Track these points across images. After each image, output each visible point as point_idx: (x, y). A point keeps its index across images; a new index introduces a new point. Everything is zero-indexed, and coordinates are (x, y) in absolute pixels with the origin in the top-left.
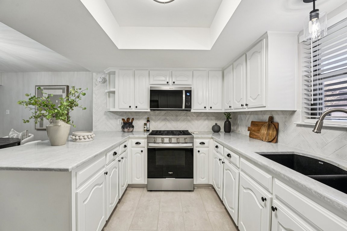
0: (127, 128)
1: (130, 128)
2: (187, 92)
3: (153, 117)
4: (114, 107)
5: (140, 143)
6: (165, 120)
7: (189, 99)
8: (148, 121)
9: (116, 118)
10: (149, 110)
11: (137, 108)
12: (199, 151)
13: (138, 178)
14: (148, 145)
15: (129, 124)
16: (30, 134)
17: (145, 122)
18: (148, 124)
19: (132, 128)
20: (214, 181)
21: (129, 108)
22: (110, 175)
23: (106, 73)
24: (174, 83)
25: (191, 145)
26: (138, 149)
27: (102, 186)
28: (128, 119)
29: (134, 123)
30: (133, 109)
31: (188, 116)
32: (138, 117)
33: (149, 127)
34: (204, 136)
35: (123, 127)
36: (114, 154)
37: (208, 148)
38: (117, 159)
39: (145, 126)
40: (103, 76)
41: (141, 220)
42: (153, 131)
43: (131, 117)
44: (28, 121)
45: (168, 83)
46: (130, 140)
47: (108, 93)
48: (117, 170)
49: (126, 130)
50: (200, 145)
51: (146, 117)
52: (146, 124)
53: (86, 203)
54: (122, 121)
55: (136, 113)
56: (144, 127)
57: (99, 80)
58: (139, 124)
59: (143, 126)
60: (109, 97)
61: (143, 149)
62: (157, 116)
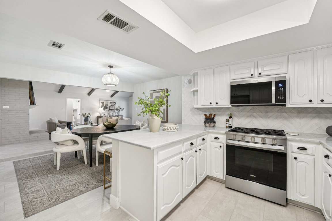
0: (208, 123)
1: (211, 123)
2: (277, 83)
3: (237, 114)
4: (197, 104)
5: (219, 139)
6: (251, 116)
7: (282, 91)
8: (231, 117)
9: (200, 114)
10: (230, 106)
11: (218, 104)
12: (296, 158)
13: (217, 172)
14: (226, 141)
15: (211, 120)
16: (145, 124)
17: (228, 118)
18: (230, 120)
19: (213, 123)
20: (323, 204)
21: (210, 104)
22: (187, 161)
23: (191, 74)
24: (260, 74)
25: (282, 148)
26: (217, 144)
27: (178, 168)
28: (210, 115)
29: (216, 119)
30: (214, 106)
31: (283, 113)
32: (220, 113)
33: (231, 124)
34: (306, 139)
35: (205, 122)
36: (191, 144)
37: (313, 157)
38: (195, 149)
39: (227, 122)
40: (189, 78)
41: (213, 211)
42: (235, 128)
43: (213, 113)
44: (140, 115)
45: (252, 75)
46: (209, 135)
47: (193, 92)
48: (194, 159)
49: (207, 125)
50: (298, 150)
51: (229, 113)
52: (228, 120)
53: (164, 176)
54: (204, 117)
55: (218, 109)
56: (227, 124)
57: (186, 81)
58: (221, 120)
59: (226, 122)
60: (194, 95)
61: (222, 145)
62: (241, 111)
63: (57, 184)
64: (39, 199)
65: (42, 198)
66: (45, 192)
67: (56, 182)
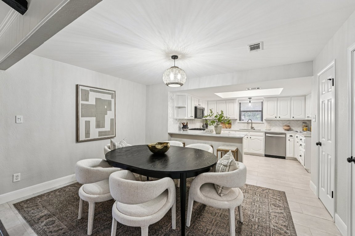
63: (257, 201)
64: (275, 198)
65: (273, 197)
66: (269, 200)
67: (256, 204)
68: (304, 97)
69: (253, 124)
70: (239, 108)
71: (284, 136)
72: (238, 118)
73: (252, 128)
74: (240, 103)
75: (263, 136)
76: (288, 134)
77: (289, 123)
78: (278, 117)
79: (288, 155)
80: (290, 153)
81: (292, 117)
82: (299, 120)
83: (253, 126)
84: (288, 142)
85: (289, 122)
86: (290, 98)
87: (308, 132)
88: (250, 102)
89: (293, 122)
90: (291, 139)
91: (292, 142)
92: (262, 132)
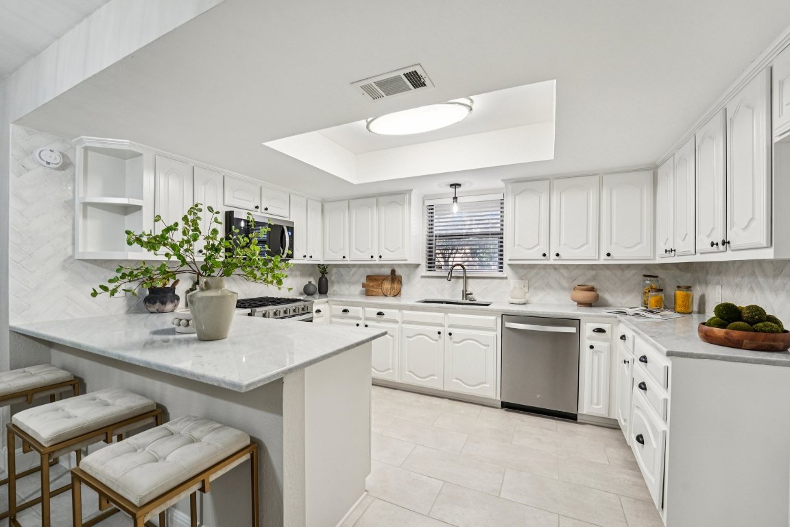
24: (266, 209)
45: (257, 207)
68: (649, 174)
69: (470, 281)
70: (426, 226)
71: (573, 330)
72: (423, 262)
73: (466, 295)
74: (431, 208)
75: (496, 330)
76: (590, 319)
77: (594, 278)
78: (553, 256)
79: (588, 406)
80: (595, 401)
81: (604, 256)
82: (629, 266)
83: (469, 290)
84: (586, 353)
85: (592, 273)
86: (597, 178)
87: (667, 312)
88: (455, 198)
89: (608, 273)
90: (600, 342)
91: (604, 357)
92: (492, 313)
